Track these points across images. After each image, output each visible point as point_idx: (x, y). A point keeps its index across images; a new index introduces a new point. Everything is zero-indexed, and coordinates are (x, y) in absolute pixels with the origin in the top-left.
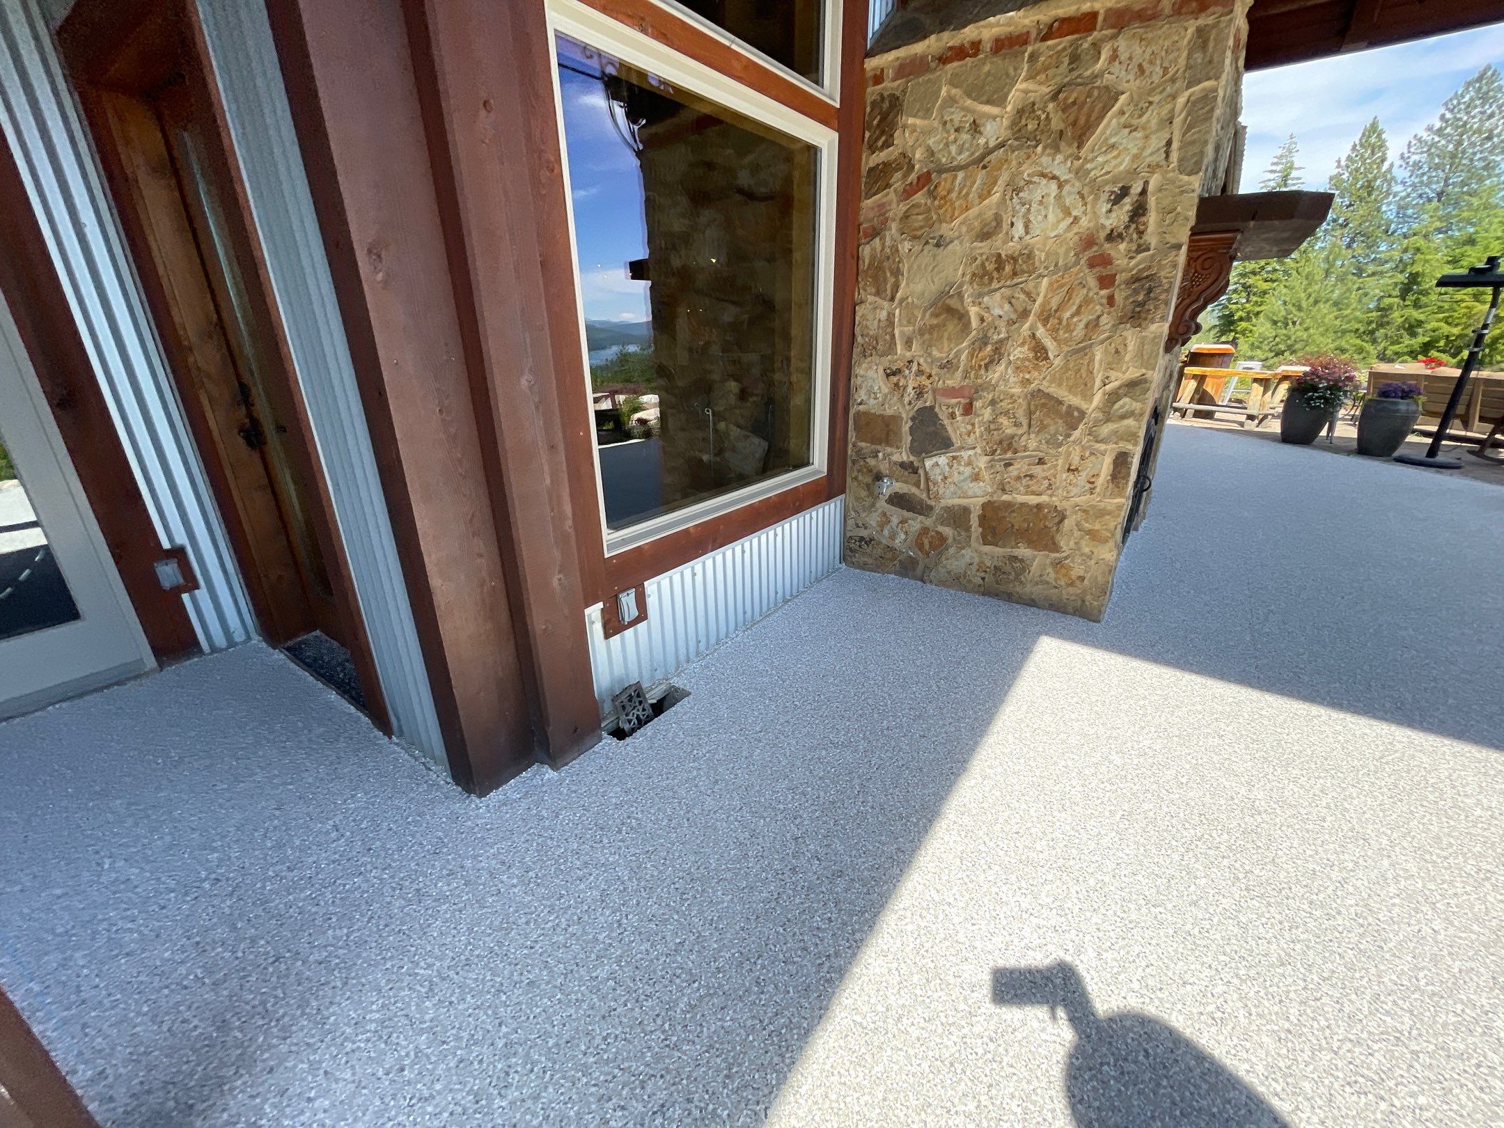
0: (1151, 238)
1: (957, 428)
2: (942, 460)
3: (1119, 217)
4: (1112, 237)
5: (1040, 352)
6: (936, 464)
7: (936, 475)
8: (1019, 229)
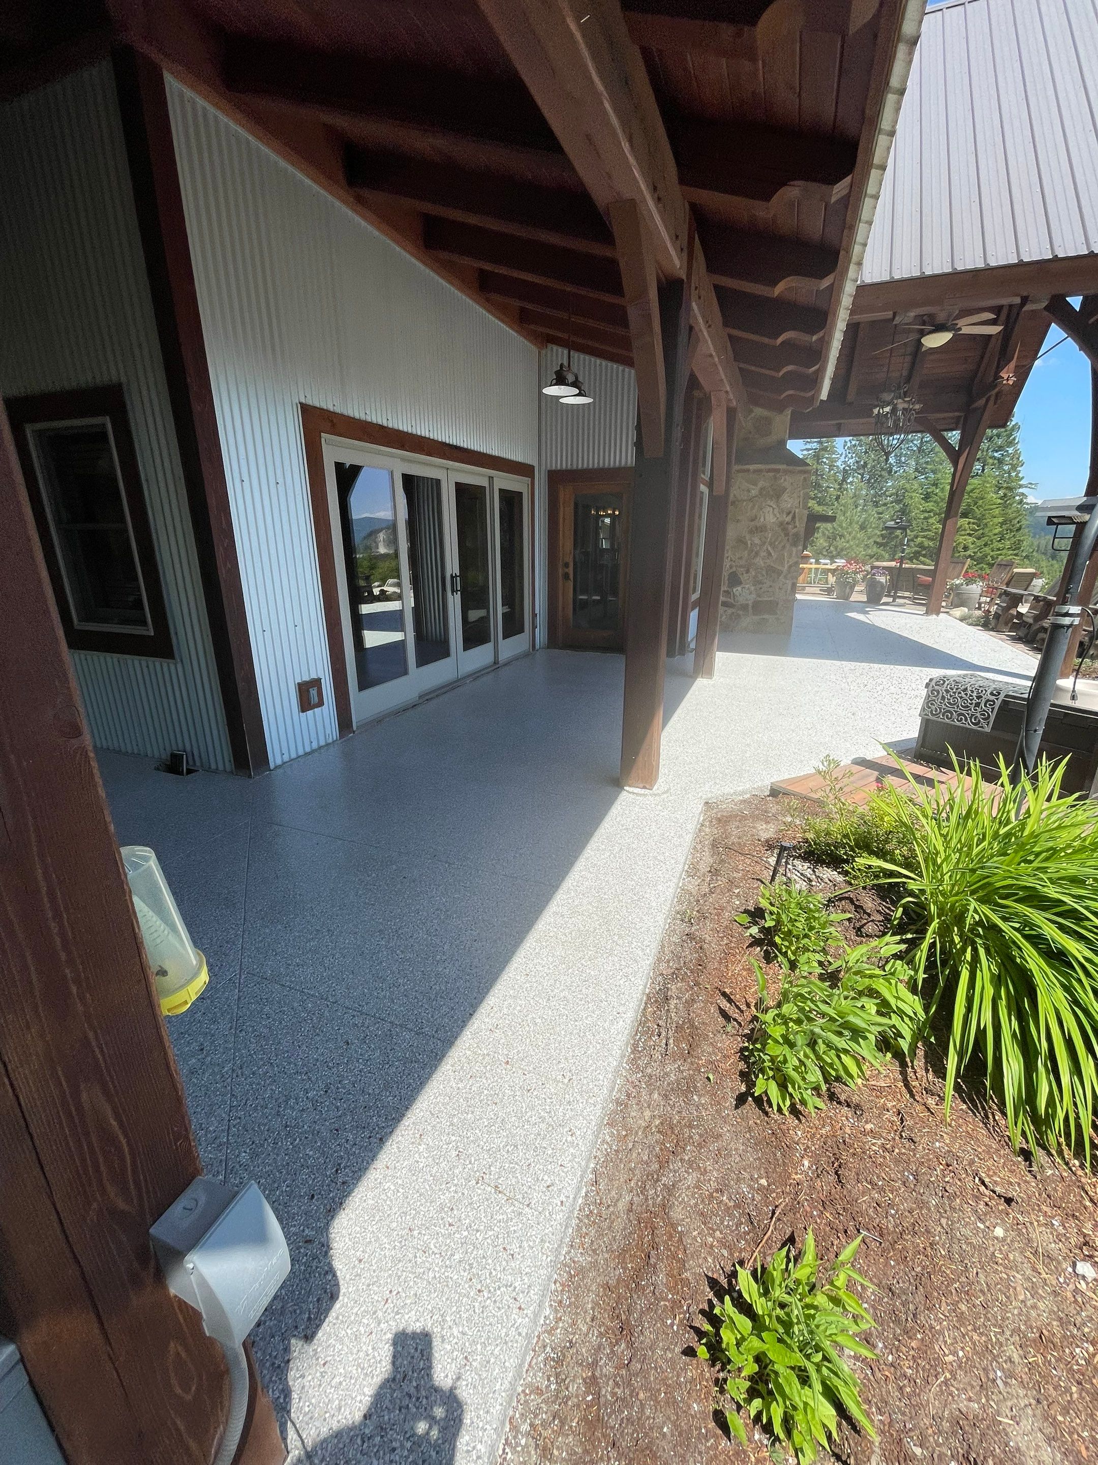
0: (797, 524)
1: (744, 577)
2: (739, 588)
3: (788, 519)
4: (787, 523)
5: (770, 554)
6: (737, 590)
7: (737, 593)
8: (762, 520)
